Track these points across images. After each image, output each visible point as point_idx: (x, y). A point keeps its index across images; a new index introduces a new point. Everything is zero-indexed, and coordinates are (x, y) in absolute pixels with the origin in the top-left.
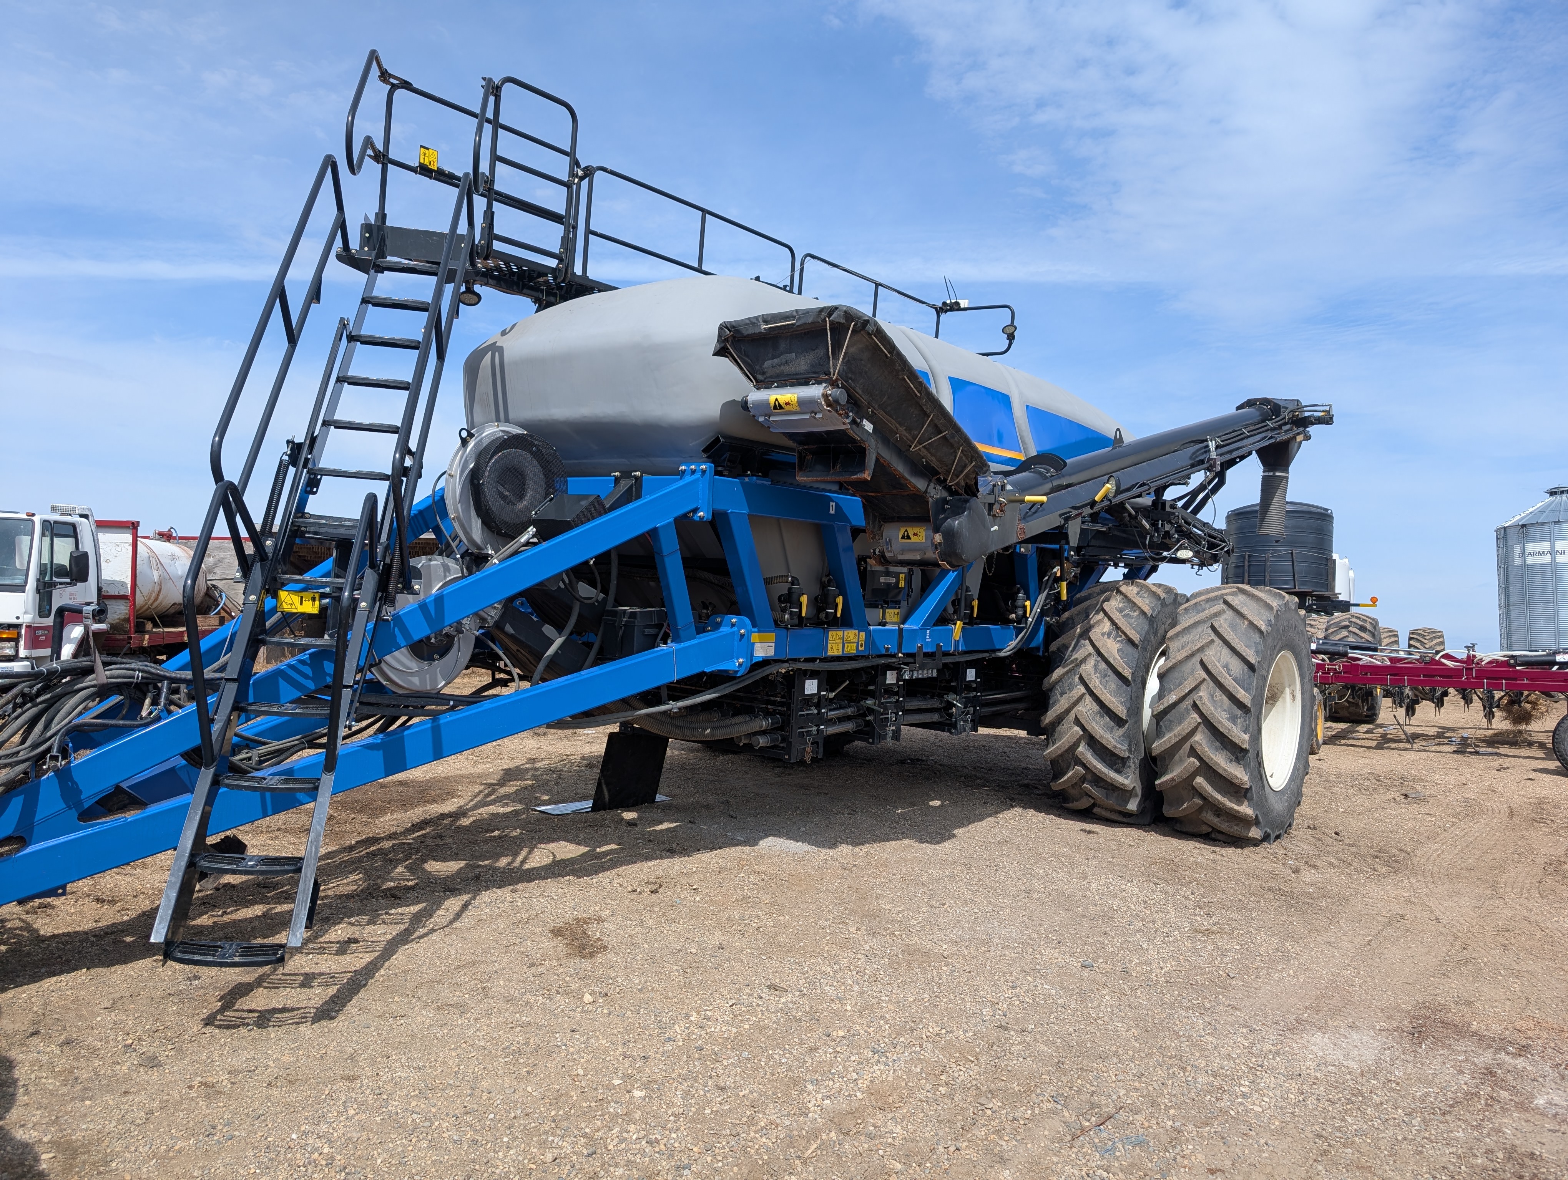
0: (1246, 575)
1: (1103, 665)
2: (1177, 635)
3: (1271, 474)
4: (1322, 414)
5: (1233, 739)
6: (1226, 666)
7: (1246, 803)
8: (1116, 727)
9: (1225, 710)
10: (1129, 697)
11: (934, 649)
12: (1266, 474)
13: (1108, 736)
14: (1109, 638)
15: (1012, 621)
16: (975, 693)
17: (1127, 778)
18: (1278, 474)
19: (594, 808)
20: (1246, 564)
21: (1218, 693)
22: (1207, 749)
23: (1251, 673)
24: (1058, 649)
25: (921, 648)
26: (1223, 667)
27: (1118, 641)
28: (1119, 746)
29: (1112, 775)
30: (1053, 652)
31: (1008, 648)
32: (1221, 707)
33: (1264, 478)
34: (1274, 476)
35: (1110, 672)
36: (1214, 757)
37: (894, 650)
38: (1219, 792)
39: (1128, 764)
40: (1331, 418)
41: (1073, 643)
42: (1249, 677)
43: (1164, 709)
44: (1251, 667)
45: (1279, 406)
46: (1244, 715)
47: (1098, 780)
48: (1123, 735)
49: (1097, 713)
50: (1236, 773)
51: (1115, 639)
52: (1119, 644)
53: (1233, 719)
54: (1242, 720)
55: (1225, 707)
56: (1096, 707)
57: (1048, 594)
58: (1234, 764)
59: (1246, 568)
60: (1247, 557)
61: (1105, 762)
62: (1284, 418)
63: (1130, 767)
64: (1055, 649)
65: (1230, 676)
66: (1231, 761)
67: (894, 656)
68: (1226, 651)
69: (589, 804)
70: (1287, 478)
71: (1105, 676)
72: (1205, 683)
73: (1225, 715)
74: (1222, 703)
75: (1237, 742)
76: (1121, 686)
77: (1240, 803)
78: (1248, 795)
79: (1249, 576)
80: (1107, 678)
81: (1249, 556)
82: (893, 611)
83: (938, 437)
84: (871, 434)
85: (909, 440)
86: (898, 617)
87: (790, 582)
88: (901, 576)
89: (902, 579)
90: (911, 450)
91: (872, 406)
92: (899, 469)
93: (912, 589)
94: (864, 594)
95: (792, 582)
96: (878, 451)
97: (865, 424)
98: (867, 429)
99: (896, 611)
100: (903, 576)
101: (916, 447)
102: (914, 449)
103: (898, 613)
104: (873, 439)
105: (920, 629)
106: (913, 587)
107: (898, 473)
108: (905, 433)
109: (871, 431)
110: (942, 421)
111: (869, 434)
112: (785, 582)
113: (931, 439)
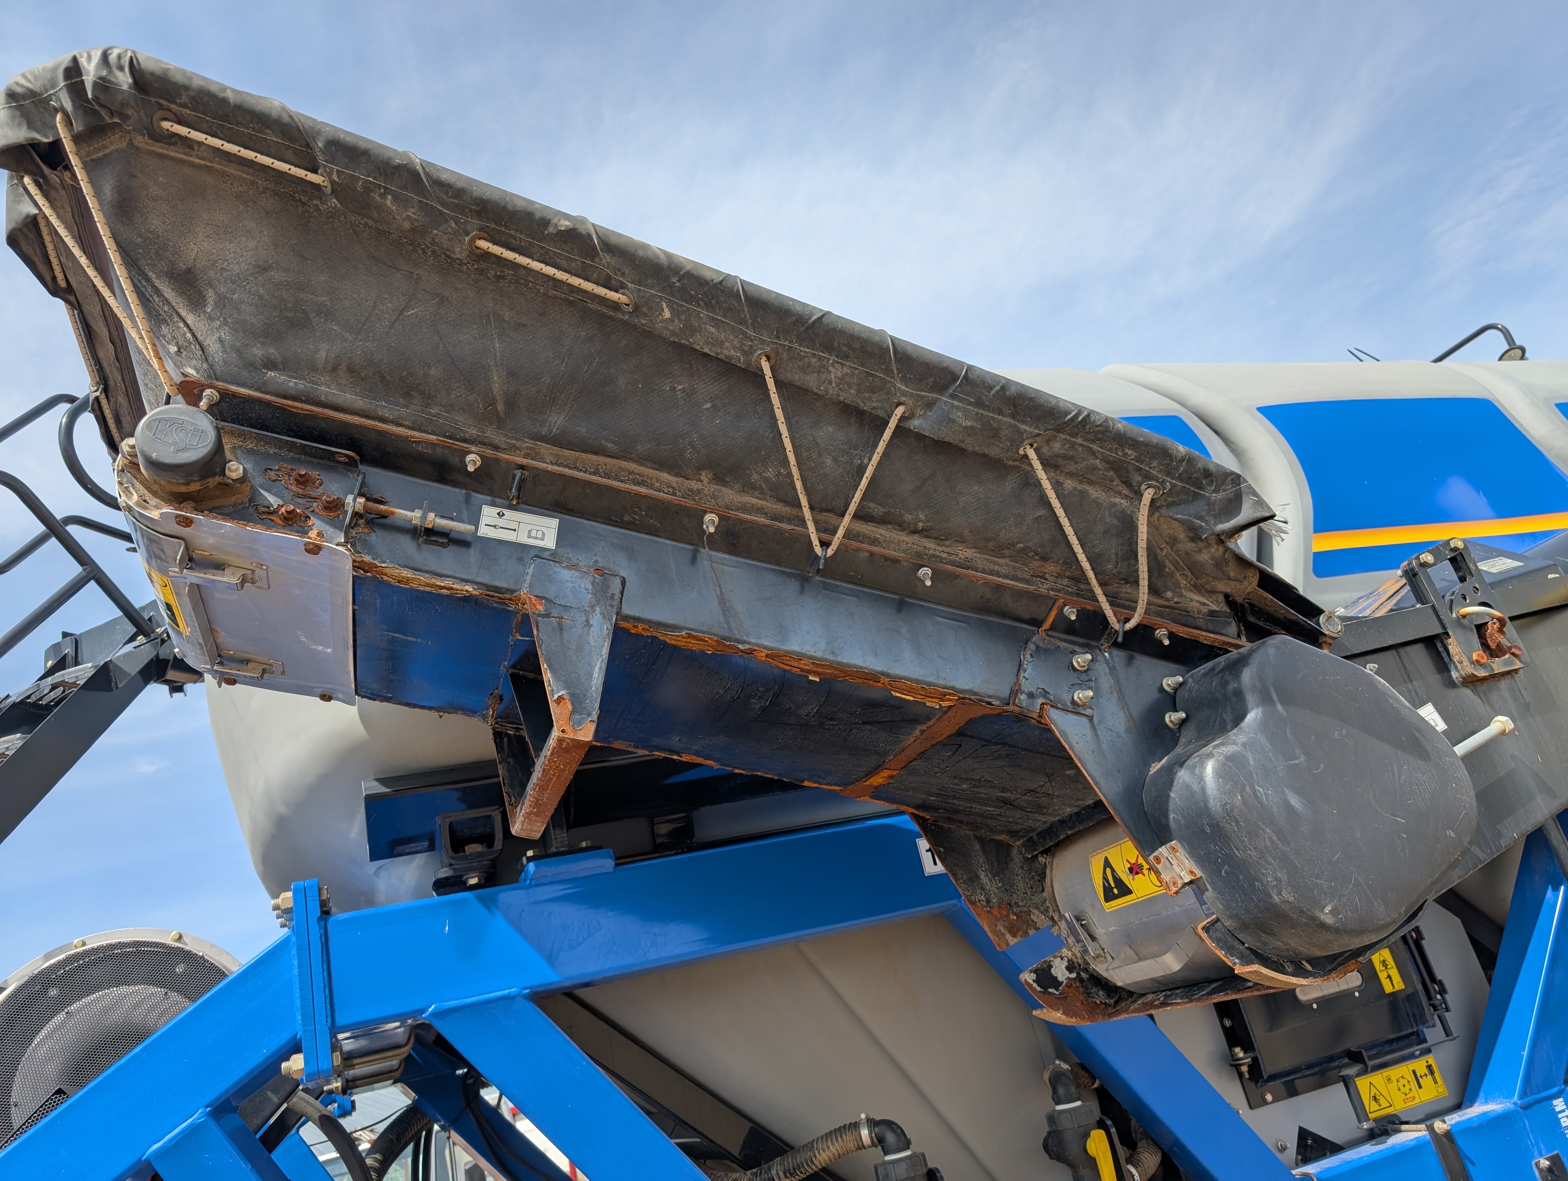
82: (1403, 1071)
83: (876, 458)
84: (554, 553)
85: (775, 518)
86: (1436, 1082)
87: (873, 1145)
88: (1376, 959)
89: (1384, 963)
90: (818, 550)
91: (471, 442)
92: (795, 645)
93: (1440, 983)
94: (1255, 1060)
95: (880, 1141)
96: (627, 610)
97: (501, 522)
98: (523, 539)
99: (1419, 1065)
100: (1386, 954)
101: (826, 537)
102: (825, 544)
103: (1429, 1067)
104: (567, 567)
105: (1526, 1107)
106: (1439, 975)
107: (805, 665)
108: (731, 495)
109: (550, 542)
110: (836, 372)
111: (539, 553)
112: (861, 1147)
113: (862, 470)
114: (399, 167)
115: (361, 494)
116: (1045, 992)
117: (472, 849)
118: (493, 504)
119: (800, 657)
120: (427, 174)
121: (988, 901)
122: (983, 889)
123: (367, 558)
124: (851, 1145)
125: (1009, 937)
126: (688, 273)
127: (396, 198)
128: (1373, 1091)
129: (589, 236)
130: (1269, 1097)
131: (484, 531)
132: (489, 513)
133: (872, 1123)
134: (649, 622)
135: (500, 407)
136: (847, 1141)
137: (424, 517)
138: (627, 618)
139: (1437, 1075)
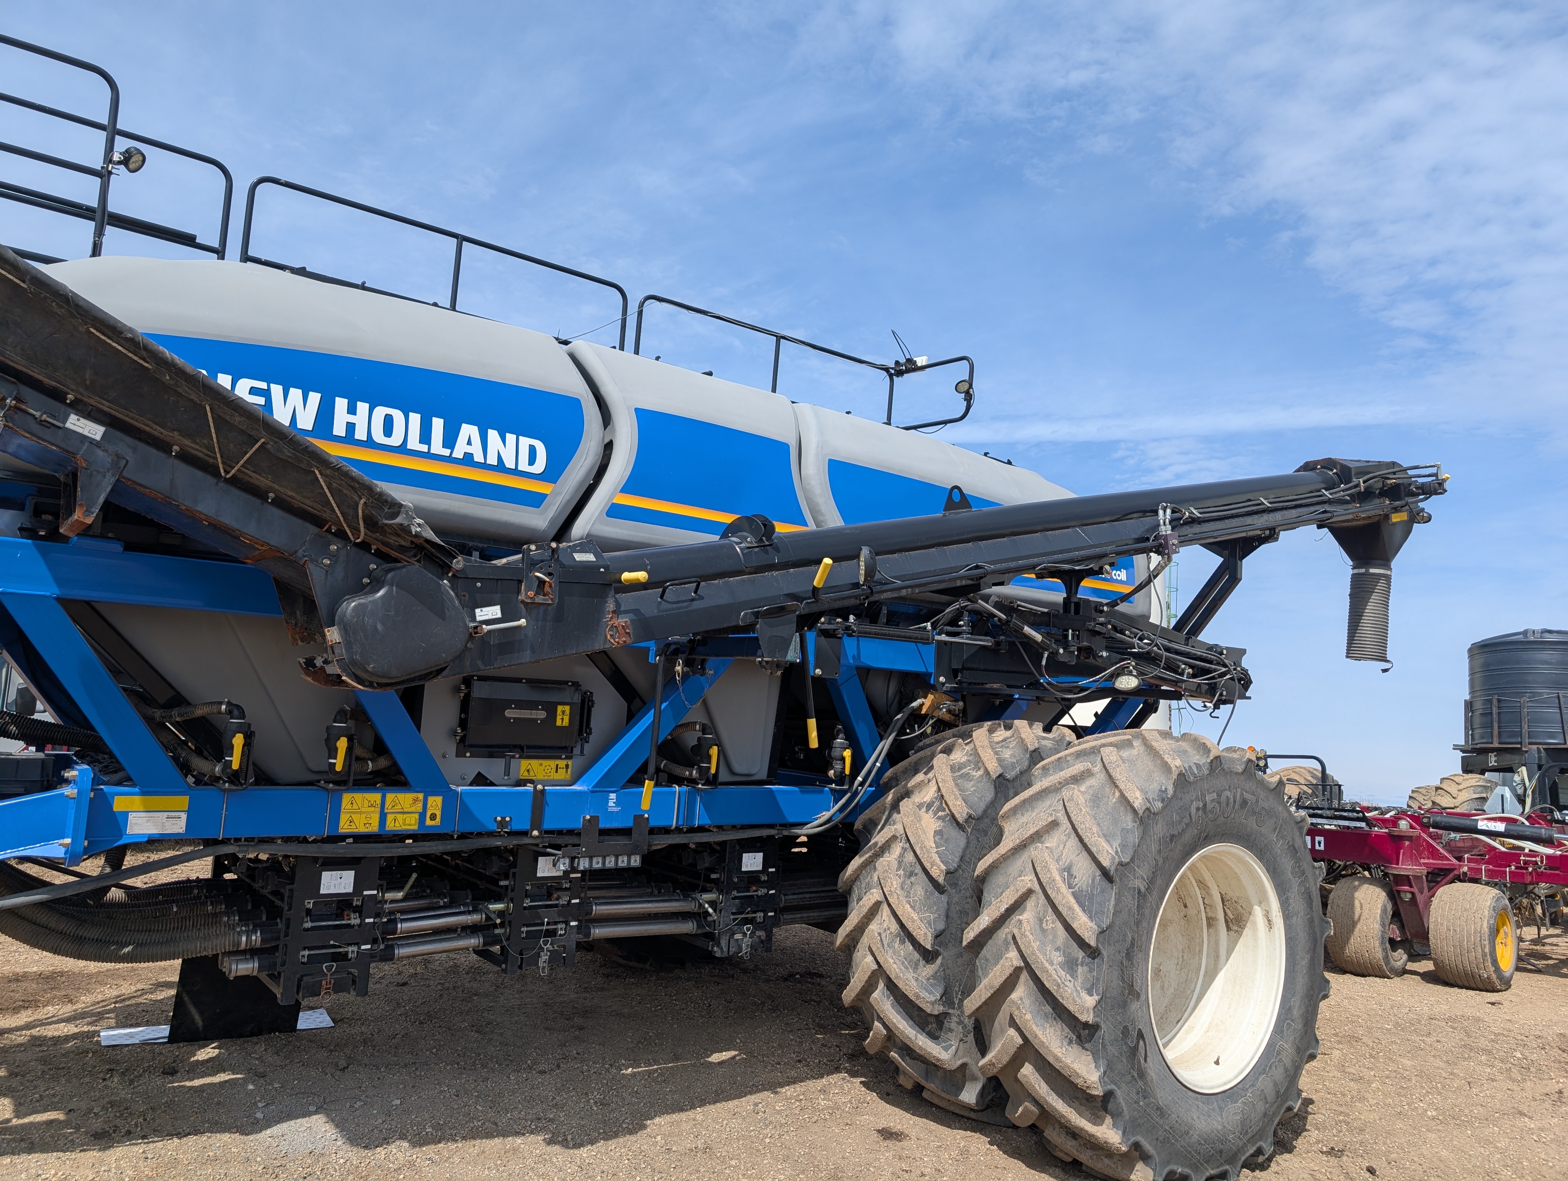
0: (1496, 725)
1: (910, 857)
2: (1014, 811)
3: (1363, 571)
4: (1430, 479)
5: (1064, 1003)
6: (1068, 871)
7: (1108, 1120)
8: (922, 962)
9: (1058, 949)
10: (943, 912)
11: (629, 823)
12: (1356, 571)
13: (910, 975)
14: (927, 811)
15: (831, 781)
16: (764, 891)
17: (946, 1049)
18: (1372, 571)
19: (173, 1038)
20: (1495, 710)
21: (1051, 916)
22: (1028, 1017)
23: (1105, 884)
24: (865, 826)
25: (595, 819)
26: (1062, 871)
27: (939, 818)
28: (924, 994)
29: (922, 1042)
30: (859, 831)
31: (816, 823)
32: (1053, 941)
33: (1354, 576)
34: (1367, 574)
35: (918, 869)
36: (1039, 1033)
37: (525, 826)
38: (1060, 1095)
39: (946, 1024)
40: (1441, 484)
41: (884, 818)
42: (1103, 891)
43: (976, 938)
44: (1105, 873)
45: (1349, 469)
46: (1088, 960)
47: (908, 1051)
48: (934, 976)
49: (896, 936)
50: (1076, 1066)
51: (935, 813)
52: (940, 823)
53: (1070, 965)
54: (1086, 968)
55: (1060, 942)
56: (894, 927)
57: (895, 740)
58: (1076, 1049)
59: (1495, 716)
60: (1495, 702)
61: (912, 1019)
62: (1358, 485)
63: (951, 1030)
64: (861, 827)
65: (1070, 887)
66: (1070, 1042)
67: (525, 833)
68: (1073, 842)
69: (164, 1030)
70: (1388, 578)
71: (911, 874)
72: (1033, 898)
73: (1058, 958)
74: (1055, 936)
75: (1071, 1008)
76: (932, 894)
77: (1097, 1120)
78: (1110, 1106)
79: (1499, 727)
80: (913, 879)
81: (1499, 701)
82: (552, 763)
83: (254, 449)
84: (98, 442)
85: (207, 455)
86: (567, 772)
87: (226, 713)
88: (560, 708)
89: (563, 712)
90: (223, 474)
91: (72, 390)
92: (200, 508)
93: (591, 729)
94: (465, 736)
95: (230, 713)
96: (125, 474)
97: (78, 423)
98: (86, 433)
99: (562, 763)
100: (567, 708)
101: (228, 468)
102: (227, 472)
103: (567, 766)
104: (103, 451)
105: (592, 792)
106: (592, 725)
107: (202, 516)
108: (187, 442)
109: (98, 437)
110: (238, 419)
111: (92, 441)
112: (220, 712)
113: (246, 453)
114: (62, 295)
115: (14, 399)
116: (307, 668)
117: (45, 517)
118: (76, 414)
119: (201, 513)
120: (73, 301)
121: (296, 624)
122: (296, 618)
123: (11, 425)
124: (215, 711)
125: (299, 642)
126: (179, 368)
127: (57, 304)
128: (529, 767)
129: (139, 343)
130: (468, 754)
131: (68, 425)
132: (73, 418)
133: (229, 704)
134: (134, 482)
135: (88, 383)
136: (215, 708)
137: (41, 416)
138: (124, 478)
139: (569, 770)
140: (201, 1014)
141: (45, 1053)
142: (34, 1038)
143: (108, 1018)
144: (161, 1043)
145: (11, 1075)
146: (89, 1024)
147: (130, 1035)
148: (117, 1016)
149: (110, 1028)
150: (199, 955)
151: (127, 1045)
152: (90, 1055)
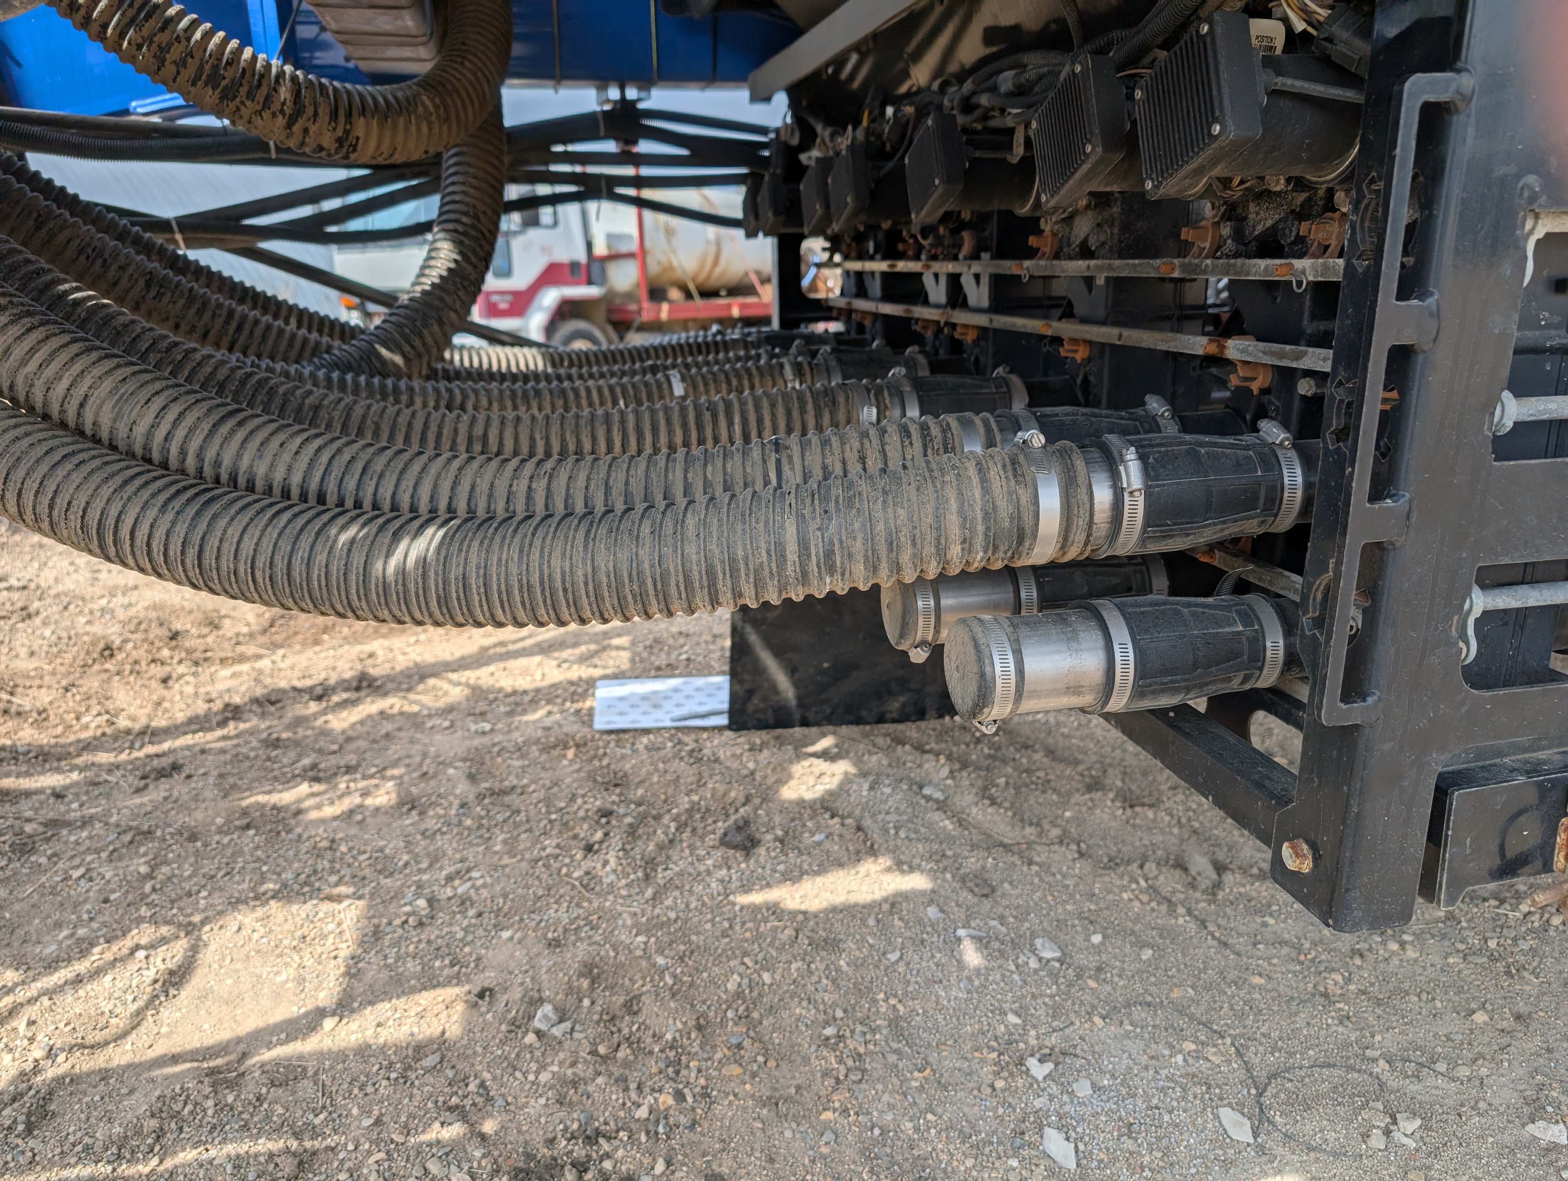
19: (739, 717)
69: (717, 694)
140: (792, 670)
141: (486, 740)
142: (477, 692)
143: (618, 648)
144: (714, 728)
145: (401, 803)
146: (583, 659)
147: (653, 701)
148: (634, 643)
149: (618, 676)
150: (797, 595)
151: (646, 731)
152: (570, 754)
